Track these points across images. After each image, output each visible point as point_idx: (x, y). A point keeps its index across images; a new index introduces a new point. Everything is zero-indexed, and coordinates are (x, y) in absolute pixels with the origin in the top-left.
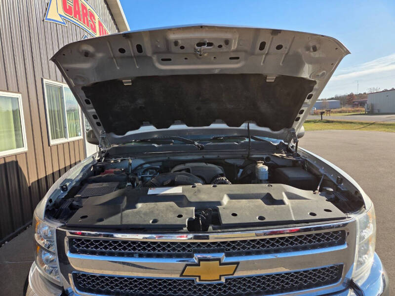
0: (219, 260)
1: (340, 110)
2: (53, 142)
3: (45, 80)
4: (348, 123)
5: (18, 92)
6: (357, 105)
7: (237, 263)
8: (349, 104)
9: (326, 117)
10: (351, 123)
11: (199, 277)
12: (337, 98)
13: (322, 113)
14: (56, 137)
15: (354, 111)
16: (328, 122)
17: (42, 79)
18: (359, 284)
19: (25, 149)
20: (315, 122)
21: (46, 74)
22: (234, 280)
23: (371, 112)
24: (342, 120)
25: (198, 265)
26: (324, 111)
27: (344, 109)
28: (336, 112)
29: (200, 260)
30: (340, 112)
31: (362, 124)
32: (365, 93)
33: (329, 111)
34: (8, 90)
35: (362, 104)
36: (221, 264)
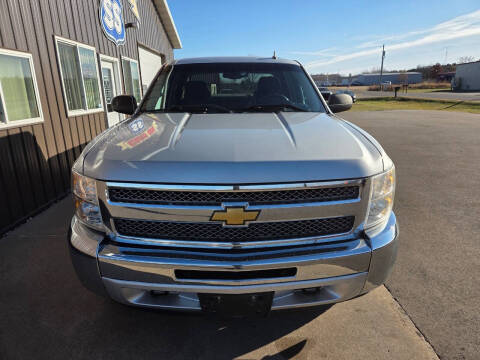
0: (244, 207)
1: (420, 85)
2: (71, 113)
3: (56, 37)
4: (426, 101)
5: (28, 51)
6: (442, 80)
7: (259, 211)
8: (434, 77)
9: (401, 94)
10: (431, 101)
11: (226, 221)
12: (419, 70)
13: (397, 89)
14: (73, 107)
15: (437, 87)
16: (403, 100)
17: (53, 37)
18: (372, 236)
19: (41, 119)
20: (387, 99)
21: (57, 30)
22: (257, 225)
23: (458, 89)
24: (421, 98)
25: (225, 211)
26: (401, 85)
27: (426, 84)
28: (415, 88)
29: (227, 207)
30: (420, 88)
31: (443, 102)
32: (455, 64)
33: (405, 86)
34: (16, 49)
35: (448, 78)
36: (245, 211)
